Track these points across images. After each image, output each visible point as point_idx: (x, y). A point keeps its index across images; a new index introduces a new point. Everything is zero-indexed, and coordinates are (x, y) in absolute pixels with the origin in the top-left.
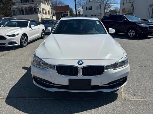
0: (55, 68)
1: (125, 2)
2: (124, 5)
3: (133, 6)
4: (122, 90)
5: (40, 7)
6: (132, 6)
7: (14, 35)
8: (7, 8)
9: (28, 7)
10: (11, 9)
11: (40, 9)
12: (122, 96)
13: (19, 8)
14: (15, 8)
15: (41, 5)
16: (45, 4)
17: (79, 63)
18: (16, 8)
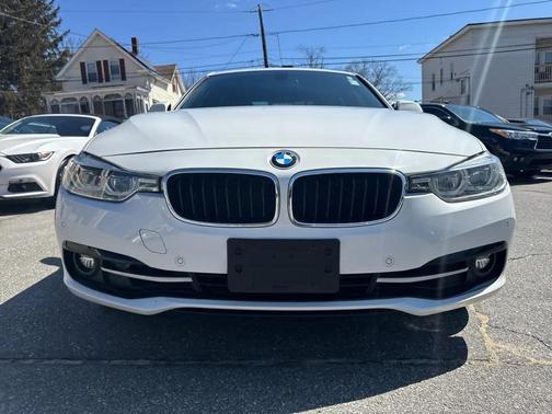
0: (160, 192)
1: (438, 78)
2: (434, 88)
3: (467, 89)
4: (483, 329)
5: (146, 96)
6: (463, 91)
7: (34, 158)
8: (33, 100)
9: (106, 97)
10: (45, 101)
11: (146, 102)
12: (489, 349)
13: (74, 99)
14: (60, 100)
15: (149, 89)
16: (165, 87)
17: (281, 161)
18: (64, 100)
